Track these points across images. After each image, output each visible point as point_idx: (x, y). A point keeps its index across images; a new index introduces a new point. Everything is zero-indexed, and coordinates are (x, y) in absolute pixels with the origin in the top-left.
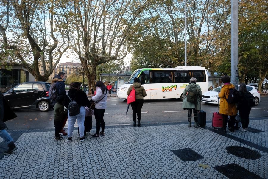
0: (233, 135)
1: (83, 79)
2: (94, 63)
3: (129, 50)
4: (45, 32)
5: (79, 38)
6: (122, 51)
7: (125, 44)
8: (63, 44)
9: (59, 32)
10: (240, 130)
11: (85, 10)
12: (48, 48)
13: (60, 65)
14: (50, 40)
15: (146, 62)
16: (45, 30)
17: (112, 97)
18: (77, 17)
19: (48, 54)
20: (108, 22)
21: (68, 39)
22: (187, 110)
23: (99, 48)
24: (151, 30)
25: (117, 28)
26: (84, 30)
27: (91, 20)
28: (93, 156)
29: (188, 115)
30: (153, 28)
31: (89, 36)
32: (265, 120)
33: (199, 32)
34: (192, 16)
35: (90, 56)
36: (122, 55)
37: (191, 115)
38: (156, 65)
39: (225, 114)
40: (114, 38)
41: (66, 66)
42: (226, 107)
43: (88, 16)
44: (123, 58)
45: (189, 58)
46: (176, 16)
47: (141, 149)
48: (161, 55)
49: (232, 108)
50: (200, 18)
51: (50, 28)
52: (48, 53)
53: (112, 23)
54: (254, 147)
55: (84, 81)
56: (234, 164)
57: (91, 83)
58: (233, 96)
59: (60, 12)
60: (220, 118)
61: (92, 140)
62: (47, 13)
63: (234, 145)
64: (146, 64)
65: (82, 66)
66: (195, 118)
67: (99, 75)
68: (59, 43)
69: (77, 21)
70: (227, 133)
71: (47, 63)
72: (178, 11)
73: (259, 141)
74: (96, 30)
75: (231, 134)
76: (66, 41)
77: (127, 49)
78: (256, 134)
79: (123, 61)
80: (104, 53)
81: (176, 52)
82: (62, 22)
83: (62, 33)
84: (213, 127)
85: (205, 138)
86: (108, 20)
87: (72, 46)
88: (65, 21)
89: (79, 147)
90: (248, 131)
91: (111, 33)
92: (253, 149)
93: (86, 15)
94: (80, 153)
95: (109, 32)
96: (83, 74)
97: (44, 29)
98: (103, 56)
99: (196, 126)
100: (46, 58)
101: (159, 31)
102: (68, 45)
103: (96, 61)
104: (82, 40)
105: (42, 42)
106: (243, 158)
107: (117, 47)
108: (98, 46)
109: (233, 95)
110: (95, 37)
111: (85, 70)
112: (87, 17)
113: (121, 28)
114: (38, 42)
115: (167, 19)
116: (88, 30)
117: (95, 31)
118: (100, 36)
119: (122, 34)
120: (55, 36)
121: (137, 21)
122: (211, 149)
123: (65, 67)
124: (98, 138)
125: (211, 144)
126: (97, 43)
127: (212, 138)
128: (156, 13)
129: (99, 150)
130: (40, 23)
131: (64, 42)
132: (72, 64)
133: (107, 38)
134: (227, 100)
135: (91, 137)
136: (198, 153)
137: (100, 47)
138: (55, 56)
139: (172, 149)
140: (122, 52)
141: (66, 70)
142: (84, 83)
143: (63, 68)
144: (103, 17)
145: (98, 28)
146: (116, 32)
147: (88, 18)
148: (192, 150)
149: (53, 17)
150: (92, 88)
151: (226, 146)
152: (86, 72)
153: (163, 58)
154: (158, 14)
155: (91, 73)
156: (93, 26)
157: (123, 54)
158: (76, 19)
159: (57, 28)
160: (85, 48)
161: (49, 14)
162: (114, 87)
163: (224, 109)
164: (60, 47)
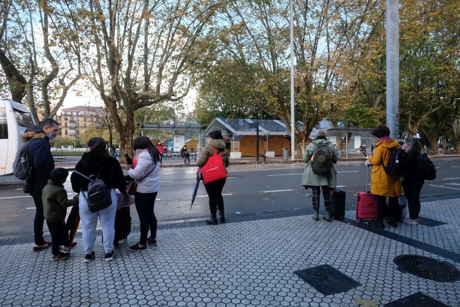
0: (397, 232)
1: (109, 136)
2: (130, 106)
3: (193, 84)
4: (34, 47)
5: (99, 60)
6: (180, 84)
7: (184, 71)
8: (70, 70)
9: (60, 47)
10: (406, 223)
11: (110, 8)
12: (40, 78)
13: (65, 110)
14: (44, 62)
15: (223, 105)
16: (33, 44)
17: (165, 166)
18: (95, 20)
19: (40, 90)
20: (153, 32)
21: (80, 61)
22: (311, 189)
23: (138, 80)
24: (231, 48)
25: (171, 43)
26: (109, 43)
27: (122, 28)
28: (137, 296)
29: (314, 198)
30: (235, 44)
31: (119, 56)
32: (440, 201)
33: (314, 53)
34: (301, 25)
35: (122, 93)
36: (180, 92)
37: (319, 198)
38: (239, 110)
39: (381, 194)
40: (166, 61)
41: (77, 113)
42: (383, 182)
43: (115, 17)
44: (181, 98)
45: (298, 97)
46: (274, 24)
47: (234, 273)
48: (248, 92)
49: (394, 183)
50: (314, 28)
51: (43, 41)
52: (41, 88)
53: (161, 34)
54: (443, 256)
55: (111, 139)
56: (419, 294)
57: (125, 142)
58: (397, 161)
59: (62, 10)
60: (371, 203)
61: (132, 256)
62: (35, 10)
63: (406, 253)
64: (222, 108)
65: (107, 112)
66: (327, 204)
67: (138, 128)
68: (62, 69)
69: (94, 27)
70: (386, 229)
71: (40, 106)
72: (277, 16)
73: (446, 242)
74: (132, 46)
75: (392, 230)
76: (76, 64)
77: (188, 81)
78: (435, 228)
79: (182, 103)
80: (147, 88)
81: (274, 87)
82: (65, 28)
83: (67, 50)
84: (357, 218)
85: (349, 242)
86: (153, 27)
87: (86, 74)
88: (72, 27)
89: (106, 276)
90: (420, 223)
91: (160, 52)
92: (442, 259)
93: (113, 17)
94: (108, 290)
95: (156, 50)
96: (110, 128)
97: (32, 41)
98: (146, 92)
99: (328, 217)
100: (37, 97)
101: (244, 50)
102: (79, 72)
103: (133, 102)
104: (106, 64)
105: (28, 67)
106: (431, 279)
107: (171, 77)
108: (135, 75)
109: (398, 159)
110: (131, 58)
111: (114, 119)
112: (115, 20)
113: (178, 43)
114: (21, 67)
115: (258, 30)
116: (116, 46)
117: (130, 47)
118: (139, 58)
119: (181, 54)
120: (54, 56)
121: (205, 31)
122: (368, 263)
123: (75, 114)
124: (144, 252)
125: (364, 255)
126: (135, 70)
127: (362, 241)
128: (240, 17)
129: (147, 279)
130: (22, 31)
131: (71, 66)
132: (89, 109)
133: (153, 61)
134: (385, 169)
135: (130, 250)
136: (346, 273)
137: (140, 78)
138: (55, 93)
139: (295, 269)
140: (180, 86)
141: (78, 120)
142: (111, 142)
143: (71, 116)
144: (144, 22)
145: (136, 42)
146: (169, 50)
147: (116, 22)
148: (334, 269)
149: (49, 19)
150: (127, 151)
151: (392, 257)
152: (115, 123)
153: (253, 98)
154: (243, 19)
155: (124, 125)
156: (127, 39)
157: (182, 90)
158: (94, 23)
159: (55, 39)
160: (112, 80)
161: (41, 14)
162: (166, 149)
163: (380, 186)
164: (64, 76)
